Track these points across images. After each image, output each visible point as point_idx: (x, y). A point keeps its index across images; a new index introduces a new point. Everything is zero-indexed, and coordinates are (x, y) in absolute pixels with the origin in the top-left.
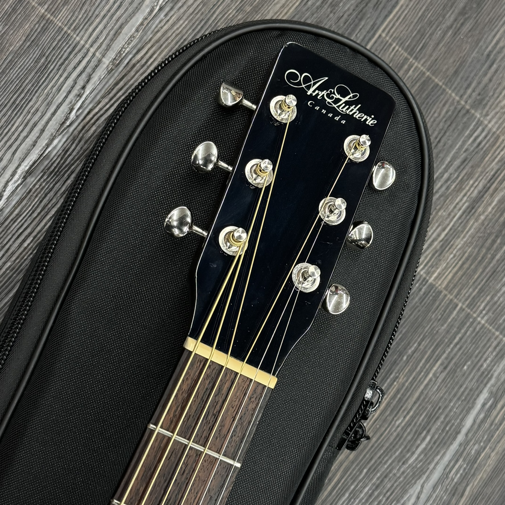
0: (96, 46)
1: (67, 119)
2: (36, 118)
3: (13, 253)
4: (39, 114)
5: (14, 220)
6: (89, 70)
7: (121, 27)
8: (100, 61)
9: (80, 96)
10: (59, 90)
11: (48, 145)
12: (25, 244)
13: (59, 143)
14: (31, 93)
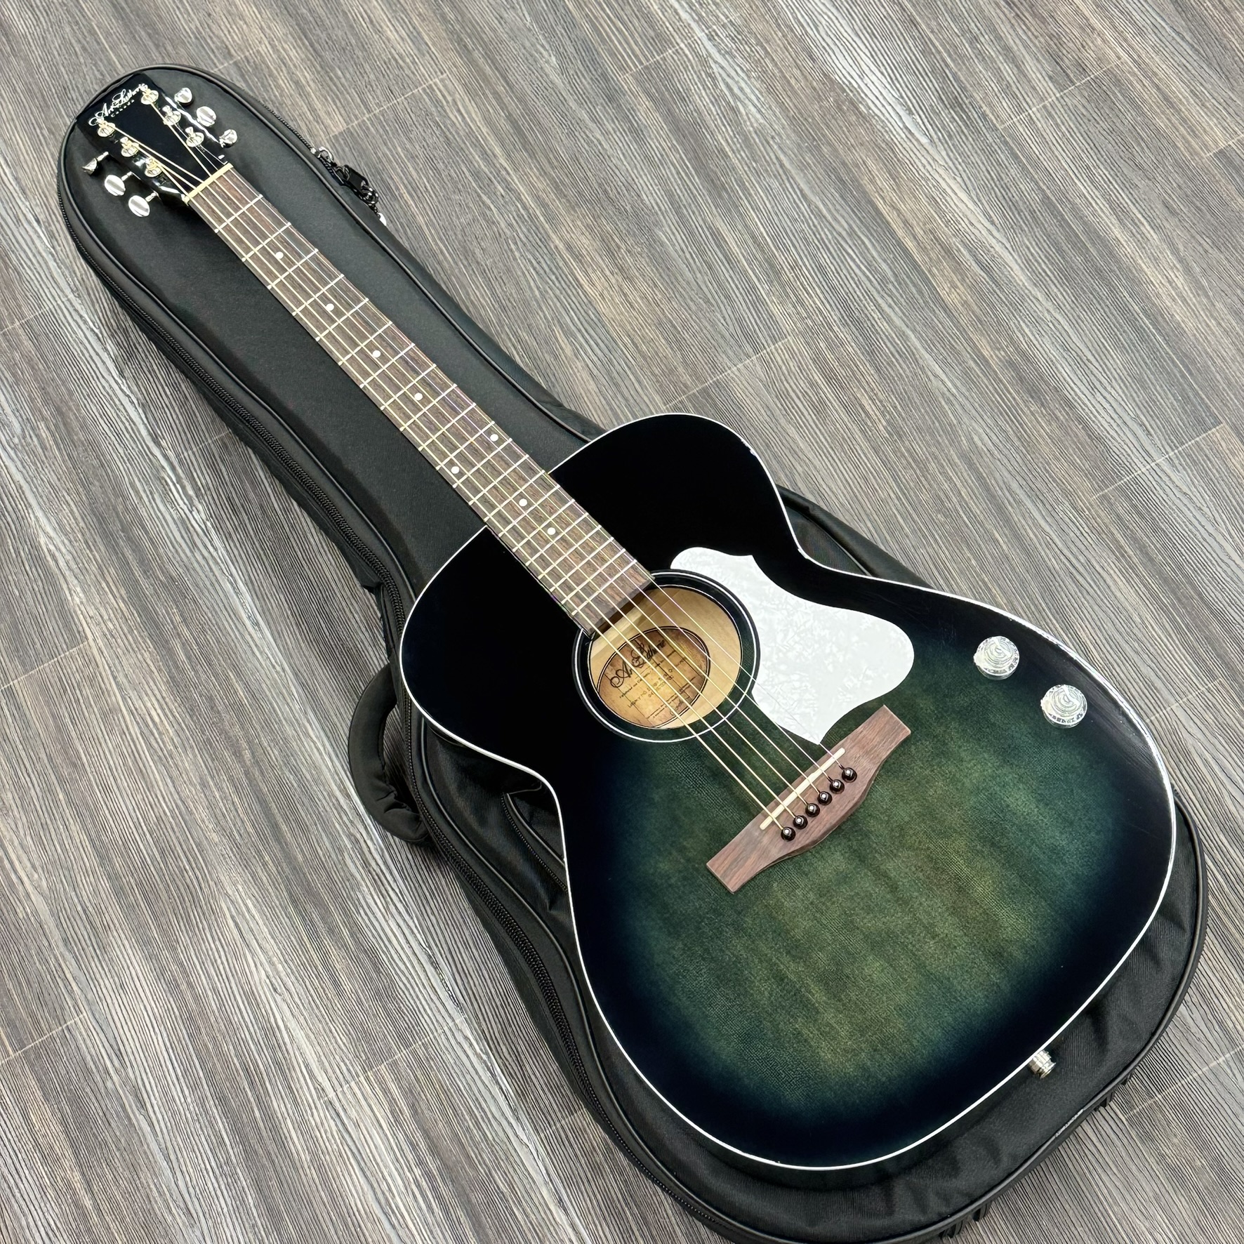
0: (57, 298)
1: (97, 335)
2: (87, 355)
3: (170, 403)
4: (85, 352)
5: (148, 394)
6: (71, 309)
7: (53, 278)
8: (69, 300)
9: (85, 322)
10: (75, 333)
11: (109, 354)
12: (168, 393)
13: (110, 346)
14: (68, 350)
